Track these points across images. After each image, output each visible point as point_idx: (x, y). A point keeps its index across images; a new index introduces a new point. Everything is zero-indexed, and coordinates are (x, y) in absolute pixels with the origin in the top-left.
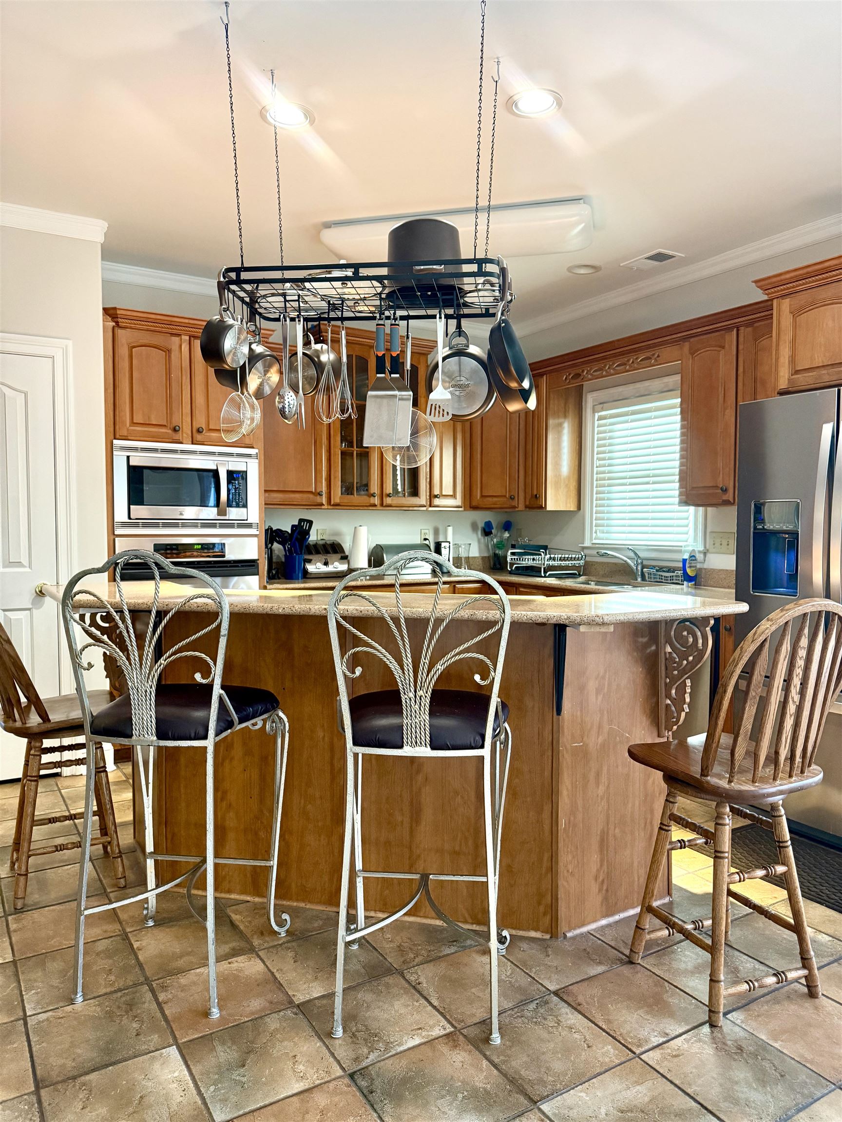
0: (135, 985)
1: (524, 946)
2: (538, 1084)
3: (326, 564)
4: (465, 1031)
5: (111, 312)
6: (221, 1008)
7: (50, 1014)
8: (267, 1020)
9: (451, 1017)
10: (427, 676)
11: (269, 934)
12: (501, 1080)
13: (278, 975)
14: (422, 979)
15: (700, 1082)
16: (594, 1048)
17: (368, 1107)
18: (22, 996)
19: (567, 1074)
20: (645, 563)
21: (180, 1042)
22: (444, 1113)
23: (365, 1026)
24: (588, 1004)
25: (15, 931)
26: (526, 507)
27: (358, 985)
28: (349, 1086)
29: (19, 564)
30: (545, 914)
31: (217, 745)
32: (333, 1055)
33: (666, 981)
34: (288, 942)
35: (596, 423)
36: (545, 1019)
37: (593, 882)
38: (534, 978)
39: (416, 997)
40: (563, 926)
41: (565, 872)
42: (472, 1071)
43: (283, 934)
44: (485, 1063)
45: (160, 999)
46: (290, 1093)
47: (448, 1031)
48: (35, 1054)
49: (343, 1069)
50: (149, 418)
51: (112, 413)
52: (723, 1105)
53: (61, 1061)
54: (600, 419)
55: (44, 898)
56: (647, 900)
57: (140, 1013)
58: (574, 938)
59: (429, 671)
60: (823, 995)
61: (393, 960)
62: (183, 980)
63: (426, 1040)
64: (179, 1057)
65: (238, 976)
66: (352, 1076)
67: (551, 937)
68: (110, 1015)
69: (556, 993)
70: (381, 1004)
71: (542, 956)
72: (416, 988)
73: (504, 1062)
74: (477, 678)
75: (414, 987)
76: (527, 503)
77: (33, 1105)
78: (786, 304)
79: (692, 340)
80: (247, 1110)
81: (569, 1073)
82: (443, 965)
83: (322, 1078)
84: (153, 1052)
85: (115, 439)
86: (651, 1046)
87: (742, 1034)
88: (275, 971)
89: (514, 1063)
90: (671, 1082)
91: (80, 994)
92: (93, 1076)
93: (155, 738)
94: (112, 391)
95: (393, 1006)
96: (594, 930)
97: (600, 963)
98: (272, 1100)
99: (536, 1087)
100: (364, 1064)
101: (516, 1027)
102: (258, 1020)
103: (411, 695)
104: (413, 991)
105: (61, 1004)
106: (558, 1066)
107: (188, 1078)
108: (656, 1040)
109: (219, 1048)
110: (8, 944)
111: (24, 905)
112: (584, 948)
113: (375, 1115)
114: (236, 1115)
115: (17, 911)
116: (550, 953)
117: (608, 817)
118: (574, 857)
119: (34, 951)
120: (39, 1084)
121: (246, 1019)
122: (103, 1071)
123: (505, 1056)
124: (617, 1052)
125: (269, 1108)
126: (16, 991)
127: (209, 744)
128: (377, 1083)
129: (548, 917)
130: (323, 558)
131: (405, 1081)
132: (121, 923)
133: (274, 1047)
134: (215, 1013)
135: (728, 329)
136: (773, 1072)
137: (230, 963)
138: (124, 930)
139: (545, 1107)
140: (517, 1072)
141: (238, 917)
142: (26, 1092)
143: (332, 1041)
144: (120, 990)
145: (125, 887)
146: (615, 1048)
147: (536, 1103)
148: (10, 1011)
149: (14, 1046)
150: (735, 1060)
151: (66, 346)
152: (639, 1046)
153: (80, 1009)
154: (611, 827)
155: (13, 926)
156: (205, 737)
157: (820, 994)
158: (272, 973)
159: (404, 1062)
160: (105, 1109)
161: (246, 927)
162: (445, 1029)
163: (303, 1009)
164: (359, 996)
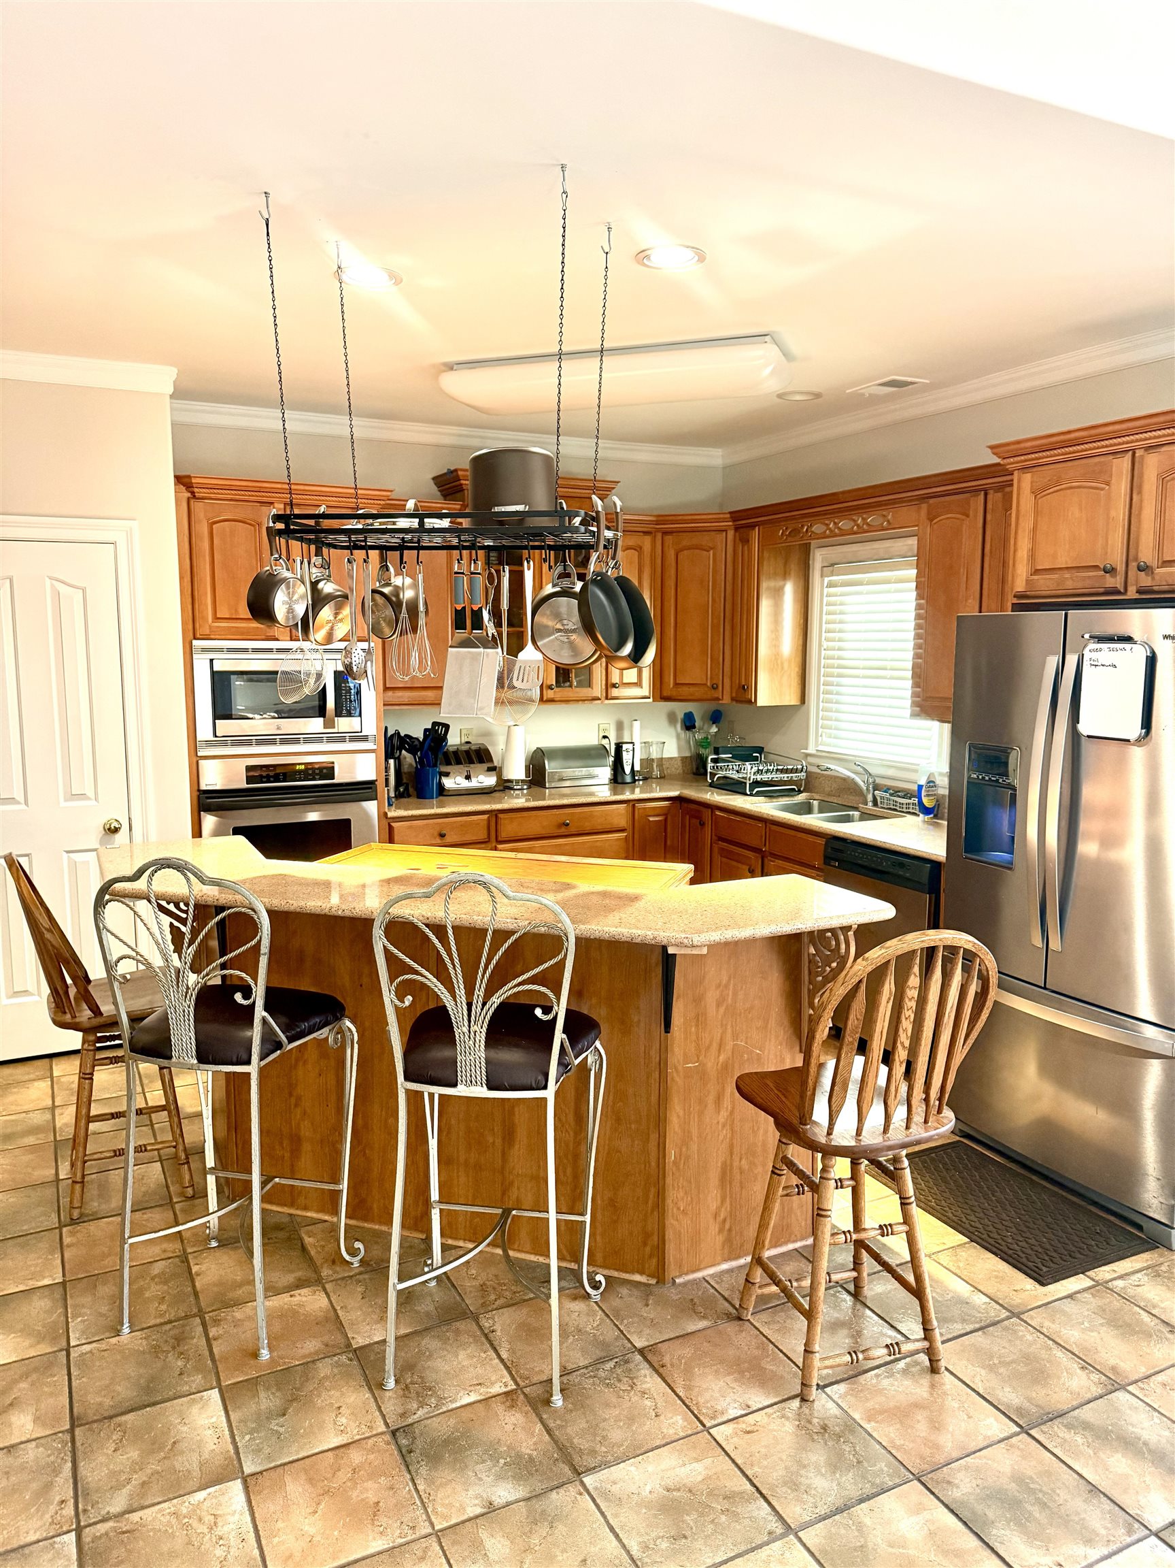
0: (186, 1317)
1: (624, 1291)
2: (588, 1454)
3: (468, 777)
4: (527, 1390)
5: (186, 480)
6: (271, 1348)
7: (94, 1345)
8: (319, 1364)
9: (517, 1372)
10: (482, 1009)
11: (341, 1263)
12: (551, 1447)
13: (340, 1313)
14: (498, 1327)
15: (765, 1463)
16: (662, 1417)
17: (403, 1468)
18: (67, 1323)
19: (622, 1445)
20: (878, 781)
21: (223, 1384)
22: (480, 1479)
23: (421, 1377)
24: (672, 1365)
25: (68, 1246)
26: (733, 699)
27: (426, 1329)
28: (388, 1444)
29: (82, 796)
30: (651, 1256)
31: (262, 1071)
32: (379, 1408)
33: (772, 1343)
34: (360, 1273)
35: (826, 590)
36: (620, 1381)
37: (711, 1221)
38: (622, 1332)
39: (484, 1348)
40: (671, 1271)
41: (675, 1210)
42: (522, 1435)
43: (356, 1265)
44: (539, 1426)
45: (211, 1335)
46: (326, 1448)
47: (509, 1388)
48: (74, 1389)
49: (387, 1424)
50: (236, 611)
51: (190, 607)
52: (782, 1490)
53: (99, 1399)
54: (830, 585)
55: (104, 1206)
56: (757, 1252)
57: (187, 1350)
58: (685, 1284)
59: (484, 1004)
60: (947, 1369)
61: (472, 1303)
62: (238, 1314)
63: (483, 1397)
64: (220, 1402)
65: (298, 1312)
66: (394, 1433)
67: (657, 1282)
68: (156, 1351)
69: (641, 1352)
70: (446, 1353)
71: (640, 1305)
72: (488, 1337)
73: (560, 1427)
74: (538, 1012)
75: (486, 1336)
76: (734, 695)
77: (66, 1444)
78: (1027, 478)
79: (932, 501)
80: (279, 1463)
81: (626, 1444)
82: (525, 1311)
83: (363, 1434)
84: (194, 1393)
85: (195, 639)
86: (725, 1419)
87: (835, 1410)
88: (338, 1308)
89: (569, 1430)
90: (733, 1461)
91: (126, 1325)
92: (129, 1417)
93: (196, 1061)
94: (189, 579)
95: (457, 1356)
96: (711, 1276)
97: (704, 1317)
98: (306, 1454)
99: (585, 1457)
100: (410, 1421)
101: (585, 1388)
102: (309, 1364)
103: (465, 1029)
104: (483, 1339)
105: (107, 1335)
106: (616, 1435)
107: (225, 1425)
108: (733, 1413)
109: (262, 1395)
110: (59, 1261)
111: (81, 1215)
112: (691, 1297)
113: (408, 1476)
114: (265, 1467)
115: (73, 1222)
116: (650, 1302)
117: (731, 1147)
118: (686, 1193)
119: (87, 1272)
120: (74, 1422)
121: (297, 1363)
122: (140, 1413)
123: (562, 1421)
124: (685, 1423)
125: (302, 1462)
126: (63, 1318)
127: (253, 1069)
128: (419, 1443)
129: (654, 1261)
130: (463, 769)
131: (447, 1442)
132: (182, 1241)
133: (319, 1396)
134: (265, 1354)
135: (975, 491)
136: (851, 1457)
137: (291, 1296)
138: (184, 1250)
139: (588, 1480)
140: (570, 1440)
141: (311, 1240)
142: (62, 1429)
143: (382, 1393)
144: (170, 1322)
145: (193, 1197)
146: (685, 1419)
147: (580, 1474)
148: (54, 1340)
149: (55, 1379)
150: (813, 1440)
151: (131, 529)
152: (712, 1418)
153: (126, 1342)
154: (736, 1158)
155: (67, 1240)
156: (248, 1062)
157: (943, 1369)
158: (335, 1310)
159: (452, 1422)
160: (137, 1452)
161: (318, 1252)
162: (506, 1386)
163: (360, 1354)
164: (424, 1343)
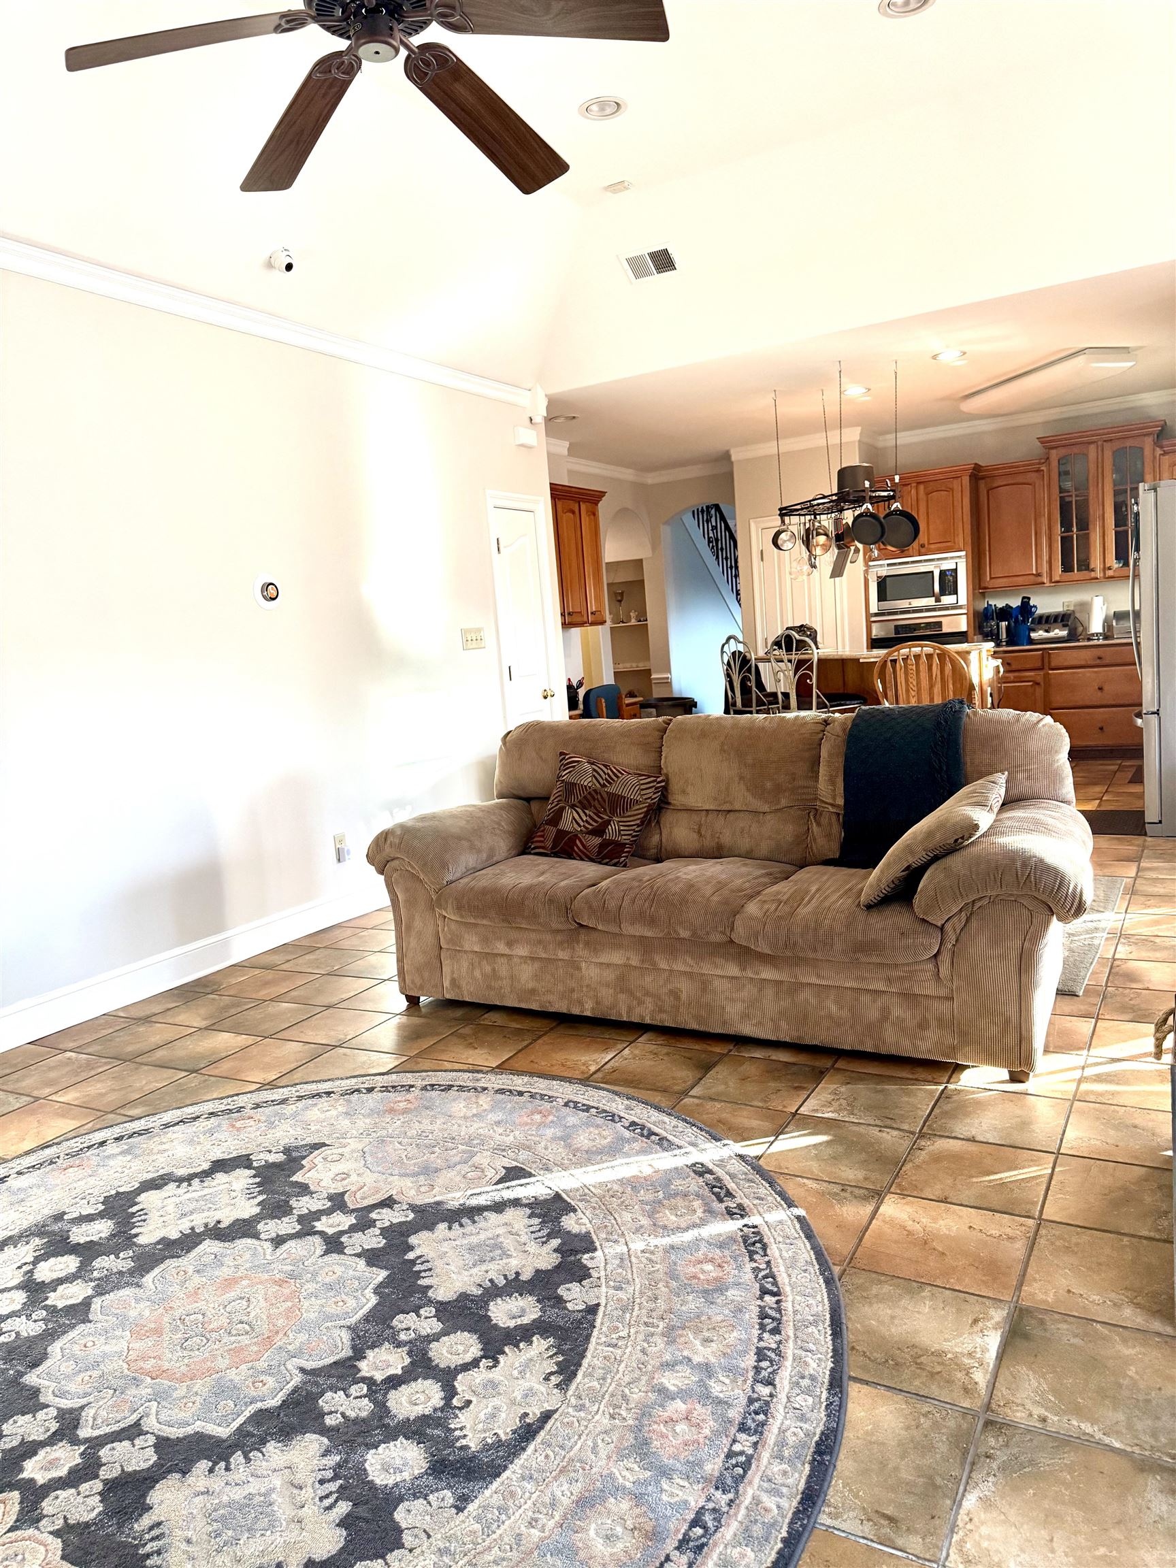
3: (1047, 631)
130: (1046, 626)
